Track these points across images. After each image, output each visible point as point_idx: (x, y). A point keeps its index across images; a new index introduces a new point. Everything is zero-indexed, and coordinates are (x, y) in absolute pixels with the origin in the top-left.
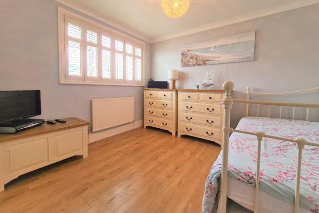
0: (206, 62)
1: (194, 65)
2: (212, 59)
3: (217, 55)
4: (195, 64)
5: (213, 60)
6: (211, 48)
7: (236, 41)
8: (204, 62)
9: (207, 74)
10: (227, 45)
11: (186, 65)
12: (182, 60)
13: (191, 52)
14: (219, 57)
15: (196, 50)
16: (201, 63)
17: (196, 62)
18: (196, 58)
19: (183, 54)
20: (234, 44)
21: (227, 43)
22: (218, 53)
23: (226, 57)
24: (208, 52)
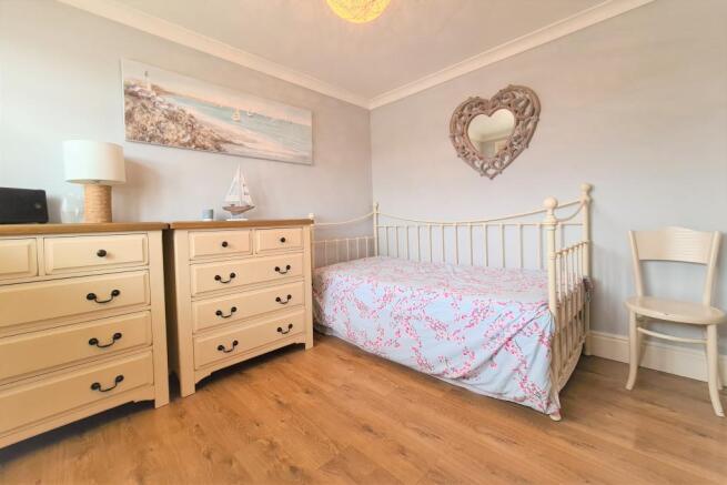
0: (223, 146)
1: (185, 146)
2: (237, 141)
3: (249, 134)
4: (189, 144)
5: (241, 145)
6: (234, 110)
7: (284, 116)
8: (218, 145)
9: (236, 178)
10: (270, 118)
11: (152, 138)
12: (129, 116)
13: (169, 99)
14: (254, 142)
15: (188, 100)
16: (207, 144)
17: (188, 138)
18: (191, 125)
19: (131, 94)
20: (281, 121)
21: (270, 115)
22: (252, 130)
23: (267, 145)
24: (228, 119)
